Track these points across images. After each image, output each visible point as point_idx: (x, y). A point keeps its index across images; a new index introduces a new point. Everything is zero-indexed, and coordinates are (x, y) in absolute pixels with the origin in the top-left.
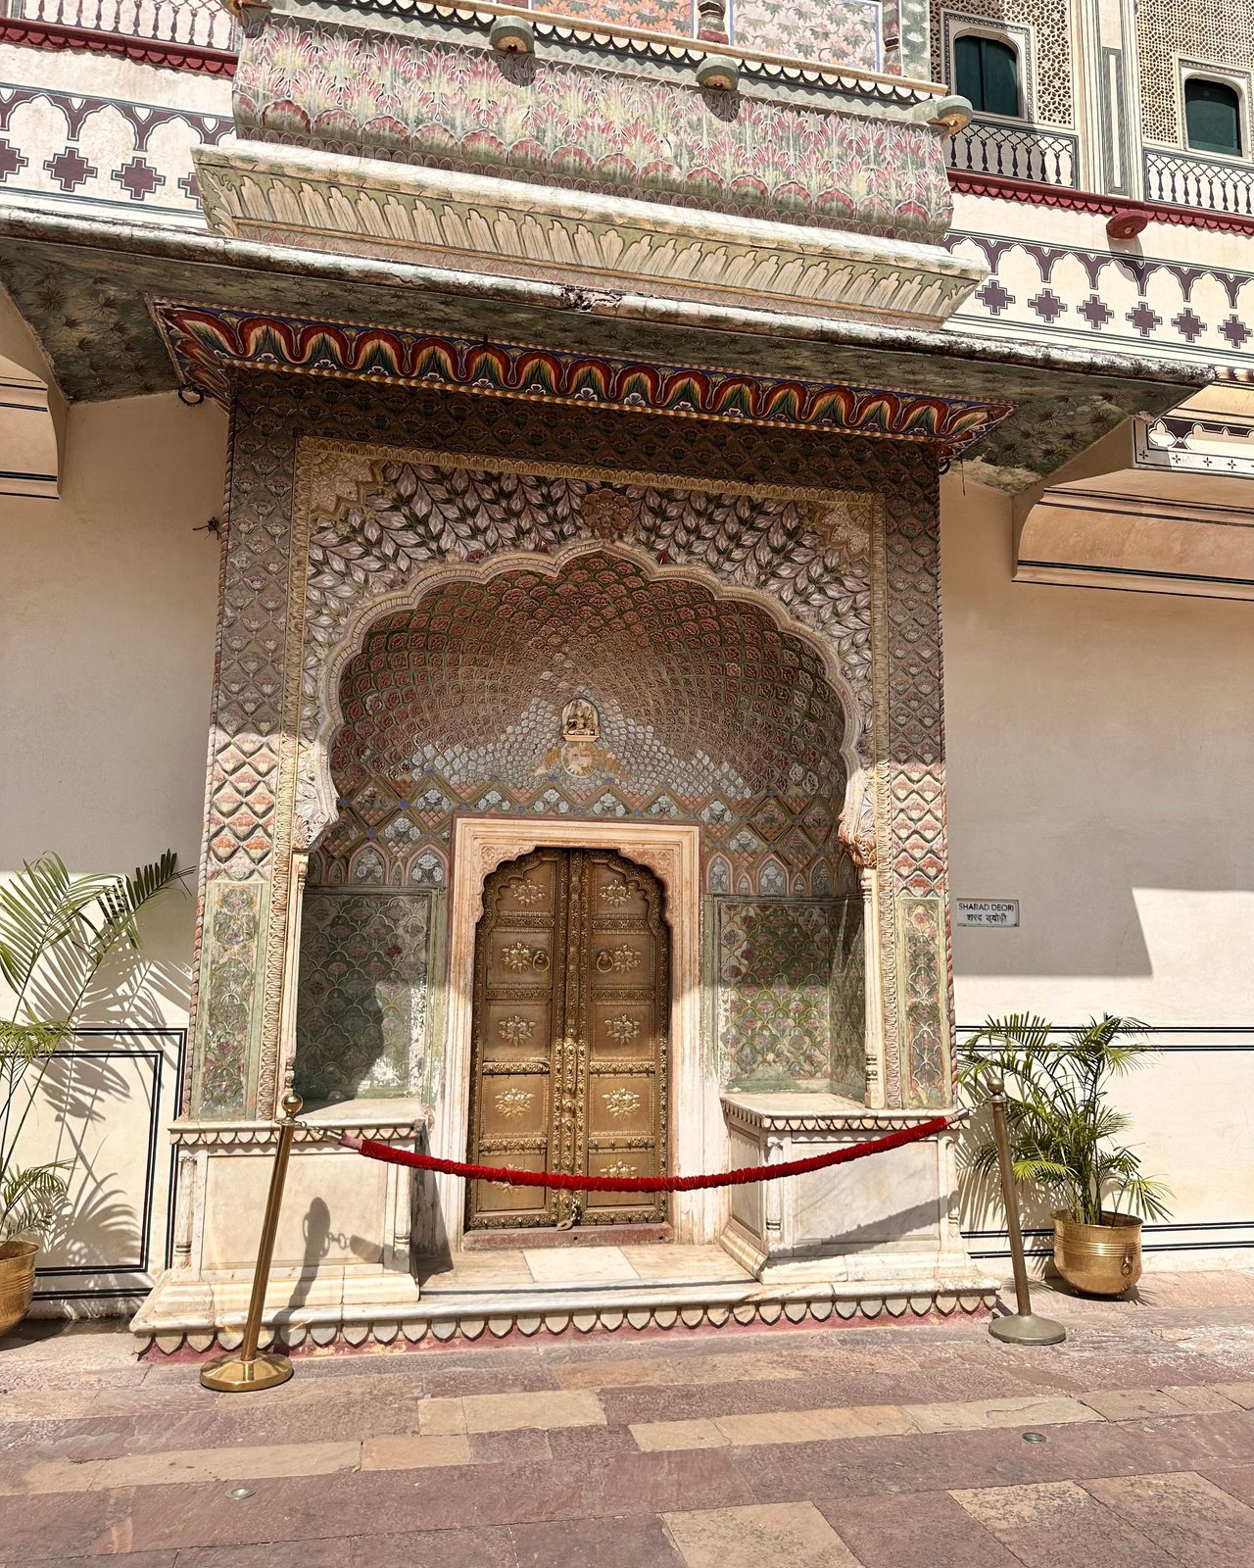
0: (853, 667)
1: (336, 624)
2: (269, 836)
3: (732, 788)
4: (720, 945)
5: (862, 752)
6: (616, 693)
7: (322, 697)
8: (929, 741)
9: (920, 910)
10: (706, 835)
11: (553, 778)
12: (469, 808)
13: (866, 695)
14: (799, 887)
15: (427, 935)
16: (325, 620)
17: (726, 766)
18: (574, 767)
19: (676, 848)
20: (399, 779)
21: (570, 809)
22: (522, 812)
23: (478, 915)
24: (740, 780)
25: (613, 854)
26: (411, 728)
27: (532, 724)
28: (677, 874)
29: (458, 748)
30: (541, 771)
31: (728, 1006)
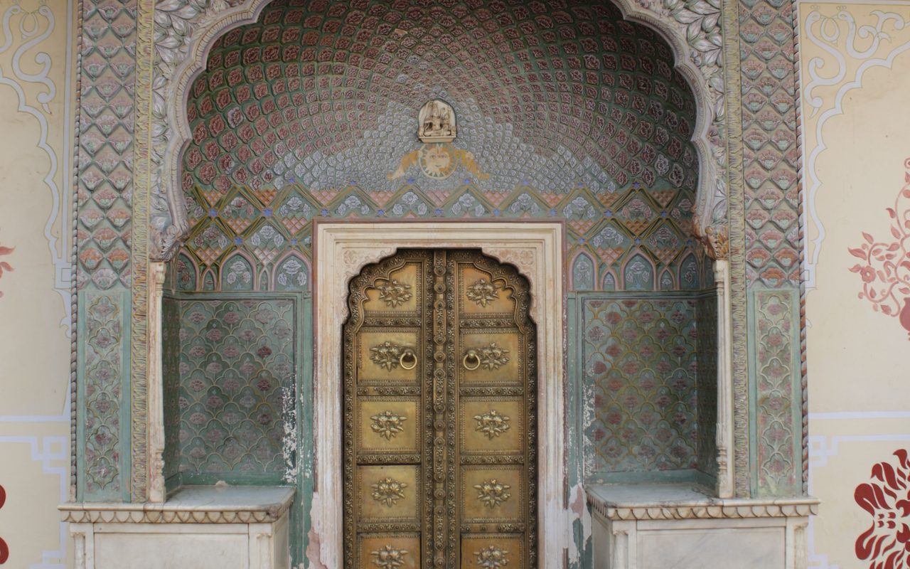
0: (702, 54)
1: (181, 43)
2: (129, 247)
3: (595, 183)
4: (584, 341)
5: (713, 142)
6: (473, 92)
7: (171, 114)
8: (783, 127)
9: (773, 302)
10: (568, 233)
11: (412, 180)
12: (329, 215)
13: (717, 81)
14: (667, 281)
15: (295, 336)
16: (171, 42)
17: (589, 161)
18: (431, 167)
19: (538, 246)
20: (262, 188)
21: (429, 211)
22: (381, 217)
23: (343, 317)
24: (604, 174)
25: (475, 253)
26: (272, 139)
27: (389, 128)
28: (540, 273)
29: (316, 155)
30: (399, 173)
31: (592, 401)
